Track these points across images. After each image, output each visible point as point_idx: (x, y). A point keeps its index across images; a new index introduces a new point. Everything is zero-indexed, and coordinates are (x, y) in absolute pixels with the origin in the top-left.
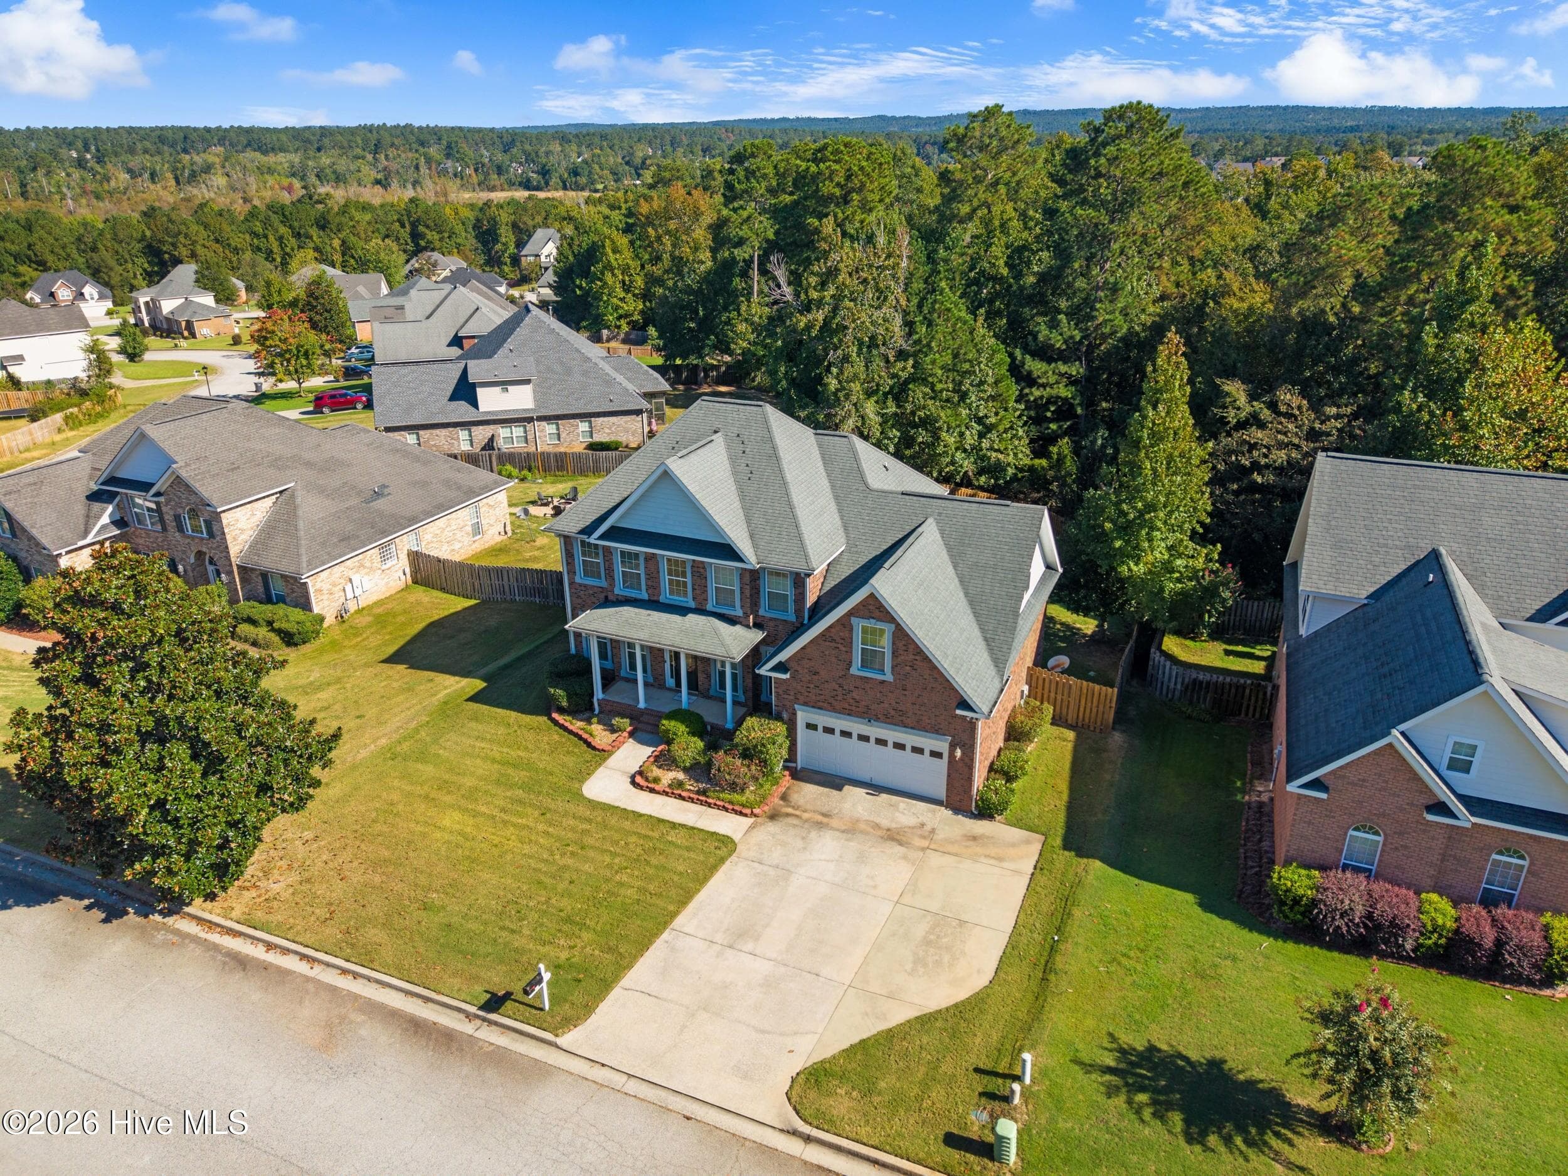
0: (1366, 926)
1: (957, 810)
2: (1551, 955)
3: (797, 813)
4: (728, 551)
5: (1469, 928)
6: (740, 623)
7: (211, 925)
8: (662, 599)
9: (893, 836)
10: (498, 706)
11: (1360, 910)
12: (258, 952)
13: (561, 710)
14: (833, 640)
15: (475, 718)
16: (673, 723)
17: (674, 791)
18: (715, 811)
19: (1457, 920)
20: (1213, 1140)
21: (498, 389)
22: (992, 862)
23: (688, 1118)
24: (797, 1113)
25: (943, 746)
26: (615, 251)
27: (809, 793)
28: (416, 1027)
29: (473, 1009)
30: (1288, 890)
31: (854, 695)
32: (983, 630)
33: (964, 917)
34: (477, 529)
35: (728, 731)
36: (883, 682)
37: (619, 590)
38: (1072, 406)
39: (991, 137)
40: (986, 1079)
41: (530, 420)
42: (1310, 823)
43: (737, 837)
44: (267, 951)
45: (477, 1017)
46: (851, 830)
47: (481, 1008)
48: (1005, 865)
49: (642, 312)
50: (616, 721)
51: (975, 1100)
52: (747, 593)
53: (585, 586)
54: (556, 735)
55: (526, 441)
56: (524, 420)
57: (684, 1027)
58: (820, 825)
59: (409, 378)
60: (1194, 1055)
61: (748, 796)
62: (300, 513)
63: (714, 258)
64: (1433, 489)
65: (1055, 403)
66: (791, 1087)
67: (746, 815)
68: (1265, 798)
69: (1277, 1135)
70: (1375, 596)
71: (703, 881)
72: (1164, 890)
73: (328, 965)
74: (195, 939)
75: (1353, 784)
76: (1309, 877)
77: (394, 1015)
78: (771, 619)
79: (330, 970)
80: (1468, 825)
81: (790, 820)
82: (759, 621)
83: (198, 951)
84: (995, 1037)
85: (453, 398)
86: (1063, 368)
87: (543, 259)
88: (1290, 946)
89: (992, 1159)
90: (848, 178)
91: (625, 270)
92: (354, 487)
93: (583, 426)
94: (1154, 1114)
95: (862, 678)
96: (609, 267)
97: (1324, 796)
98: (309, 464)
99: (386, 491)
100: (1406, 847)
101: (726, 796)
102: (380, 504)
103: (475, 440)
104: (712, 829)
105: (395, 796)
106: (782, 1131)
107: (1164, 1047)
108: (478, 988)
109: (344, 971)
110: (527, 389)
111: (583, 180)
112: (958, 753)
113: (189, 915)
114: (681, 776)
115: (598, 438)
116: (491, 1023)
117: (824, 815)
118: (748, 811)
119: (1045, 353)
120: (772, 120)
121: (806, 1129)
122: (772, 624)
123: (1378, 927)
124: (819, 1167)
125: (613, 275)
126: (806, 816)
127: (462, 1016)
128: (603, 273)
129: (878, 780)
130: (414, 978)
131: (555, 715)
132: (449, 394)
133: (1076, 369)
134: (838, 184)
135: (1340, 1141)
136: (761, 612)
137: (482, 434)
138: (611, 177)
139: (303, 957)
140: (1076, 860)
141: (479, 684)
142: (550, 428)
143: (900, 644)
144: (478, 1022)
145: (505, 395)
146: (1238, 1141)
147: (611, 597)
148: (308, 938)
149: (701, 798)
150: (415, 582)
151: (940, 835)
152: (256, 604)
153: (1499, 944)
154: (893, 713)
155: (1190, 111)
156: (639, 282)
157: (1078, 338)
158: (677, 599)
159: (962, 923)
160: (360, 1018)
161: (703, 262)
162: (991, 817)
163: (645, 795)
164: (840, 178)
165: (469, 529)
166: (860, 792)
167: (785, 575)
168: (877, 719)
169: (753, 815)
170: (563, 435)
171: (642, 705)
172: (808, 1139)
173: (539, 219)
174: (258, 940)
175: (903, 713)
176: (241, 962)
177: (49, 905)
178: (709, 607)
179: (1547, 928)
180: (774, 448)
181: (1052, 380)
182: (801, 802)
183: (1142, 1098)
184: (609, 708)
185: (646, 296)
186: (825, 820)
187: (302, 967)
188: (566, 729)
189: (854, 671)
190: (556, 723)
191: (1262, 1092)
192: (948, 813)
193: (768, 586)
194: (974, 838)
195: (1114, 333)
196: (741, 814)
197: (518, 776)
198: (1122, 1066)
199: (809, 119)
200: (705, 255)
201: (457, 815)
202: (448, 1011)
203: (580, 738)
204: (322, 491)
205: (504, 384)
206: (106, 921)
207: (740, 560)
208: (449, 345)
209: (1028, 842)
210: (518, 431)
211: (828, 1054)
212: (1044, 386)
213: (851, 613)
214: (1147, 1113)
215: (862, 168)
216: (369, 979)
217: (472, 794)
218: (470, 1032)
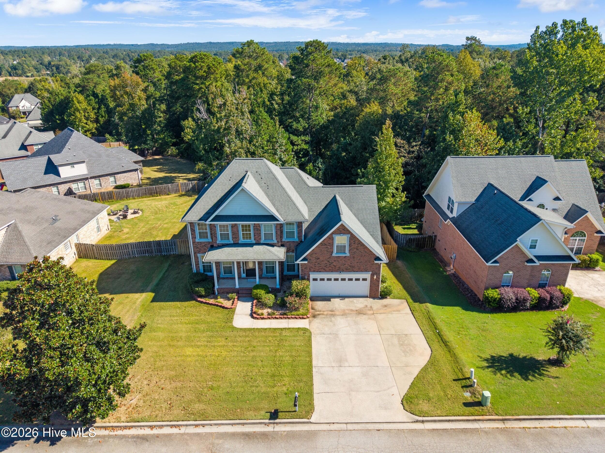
0: (516, 302)
1: (374, 298)
2: (564, 298)
3: (321, 313)
4: (272, 218)
5: (543, 296)
6: (276, 246)
7: (113, 428)
8: (240, 242)
9: (360, 312)
10: (167, 301)
11: (514, 298)
12: (147, 431)
13: (201, 296)
14: (326, 245)
15: (162, 308)
16: (258, 290)
17: (270, 316)
18: (292, 320)
19: (539, 294)
20: (530, 377)
21: (69, 167)
22: (397, 312)
23: (379, 430)
24: (413, 414)
25: (368, 276)
26: (79, 102)
27: (319, 305)
28: (247, 436)
29: (267, 421)
30: (492, 297)
31: (334, 264)
32: (369, 232)
33: (406, 333)
34: (99, 229)
35: (278, 289)
36: (345, 257)
37: (219, 241)
38: (308, 152)
39: (253, 52)
40: (459, 382)
41: (87, 179)
42: (492, 274)
43: (307, 327)
44: (152, 429)
45: (271, 423)
46: (344, 314)
47: (270, 419)
48: (401, 312)
49: (96, 129)
50: (230, 295)
51: (462, 390)
52: (279, 233)
53: (201, 243)
54: (205, 307)
55: (86, 189)
56: (84, 179)
57: (351, 400)
58: (333, 315)
59: (21, 166)
60: (505, 355)
61: (301, 311)
62: (23, 234)
63: (147, 104)
64: (483, 164)
65: (302, 151)
66: (404, 406)
67: (305, 318)
68: (453, 272)
69: (543, 370)
70: (477, 200)
71: (310, 346)
72: (451, 307)
73: (187, 425)
74: (109, 436)
75: (505, 259)
76: (496, 292)
77: (234, 435)
78: (288, 242)
79: (188, 427)
80: (539, 264)
81: (321, 316)
82: (282, 243)
83: (117, 441)
84: (449, 368)
85: (46, 173)
86: (303, 138)
87: (21, 108)
88: (495, 315)
89: (483, 406)
90: (209, 69)
91: (85, 110)
92: (43, 218)
93: (112, 179)
94: (510, 375)
95: (337, 257)
96: (78, 110)
97: (498, 265)
98: (18, 211)
99: (58, 218)
100: (519, 275)
101: (294, 313)
102: (58, 224)
103: (60, 191)
104: (297, 327)
105: (155, 349)
106: (412, 422)
107: (495, 355)
108: (263, 413)
109: (197, 426)
110: (84, 165)
111: (20, 72)
112: (375, 277)
113: (98, 427)
114: (270, 310)
115: (119, 183)
116: (277, 423)
117: (332, 311)
118: (305, 317)
119: (296, 133)
120: (103, 45)
121: (421, 419)
122: (288, 244)
123: (520, 302)
124: (434, 429)
125: (79, 113)
126: (325, 313)
127: (263, 425)
128: (74, 112)
129: (342, 293)
130: (231, 417)
131: (199, 299)
132: (43, 171)
133: (308, 138)
134: (205, 72)
135: (559, 366)
136: (283, 240)
137: (64, 188)
138: (34, 70)
139: (172, 426)
140: (421, 305)
141: (152, 295)
142: (96, 182)
143: (352, 241)
144: (272, 425)
145: (73, 169)
146: (536, 375)
147: (215, 245)
148: (167, 417)
149: (284, 316)
150: (80, 257)
151: (375, 308)
152: (9, 282)
153: (551, 298)
154: (349, 267)
155: (270, 43)
156: (93, 115)
157: (307, 127)
158: (248, 241)
159: (406, 335)
160: (221, 441)
161: (143, 105)
162: (386, 298)
163: (260, 321)
164: (205, 69)
165: (96, 230)
166: (337, 300)
167: (293, 224)
168: (343, 271)
169: (308, 317)
170: (103, 184)
171: (237, 286)
172: (423, 422)
173: (13, 90)
174: (143, 426)
175: (353, 267)
176: (144, 438)
177: (11, 448)
178: (262, 242)
179: (560, 290)
180: (274, 175)
181: (300, 142)
182: (320, 309)
183: (503, 372)
184: (222, 291)
185: (97, 121)
186: (333, 313)
187: (175, 431)
188: (208, 304)
189: (334, 255)
190: (202, 302)
191: (528, 359)
192: (371, 300)
193: (285, 229)
194: (386, 306)
195: (319, 123)
196: (303, 318)
197: (202, 327)
198: (490, 364)
199: (120, 44)
200: (144, 102)
201: (191, 349)
202: (255, 425)
203: (217, 306)
204: (29, 222)
205: (72, 164)
206: (50, 445)
207: (278, 220)
208: (20, 149)
209: (402, 303)
210: (81, 185)
211: (405, 391)
212: (297, 145)
213: (333, 233)
214: (508, 375)
215: (214, 65)
216: (211, 425)
217: (188, 339)
218: (272, 430)
